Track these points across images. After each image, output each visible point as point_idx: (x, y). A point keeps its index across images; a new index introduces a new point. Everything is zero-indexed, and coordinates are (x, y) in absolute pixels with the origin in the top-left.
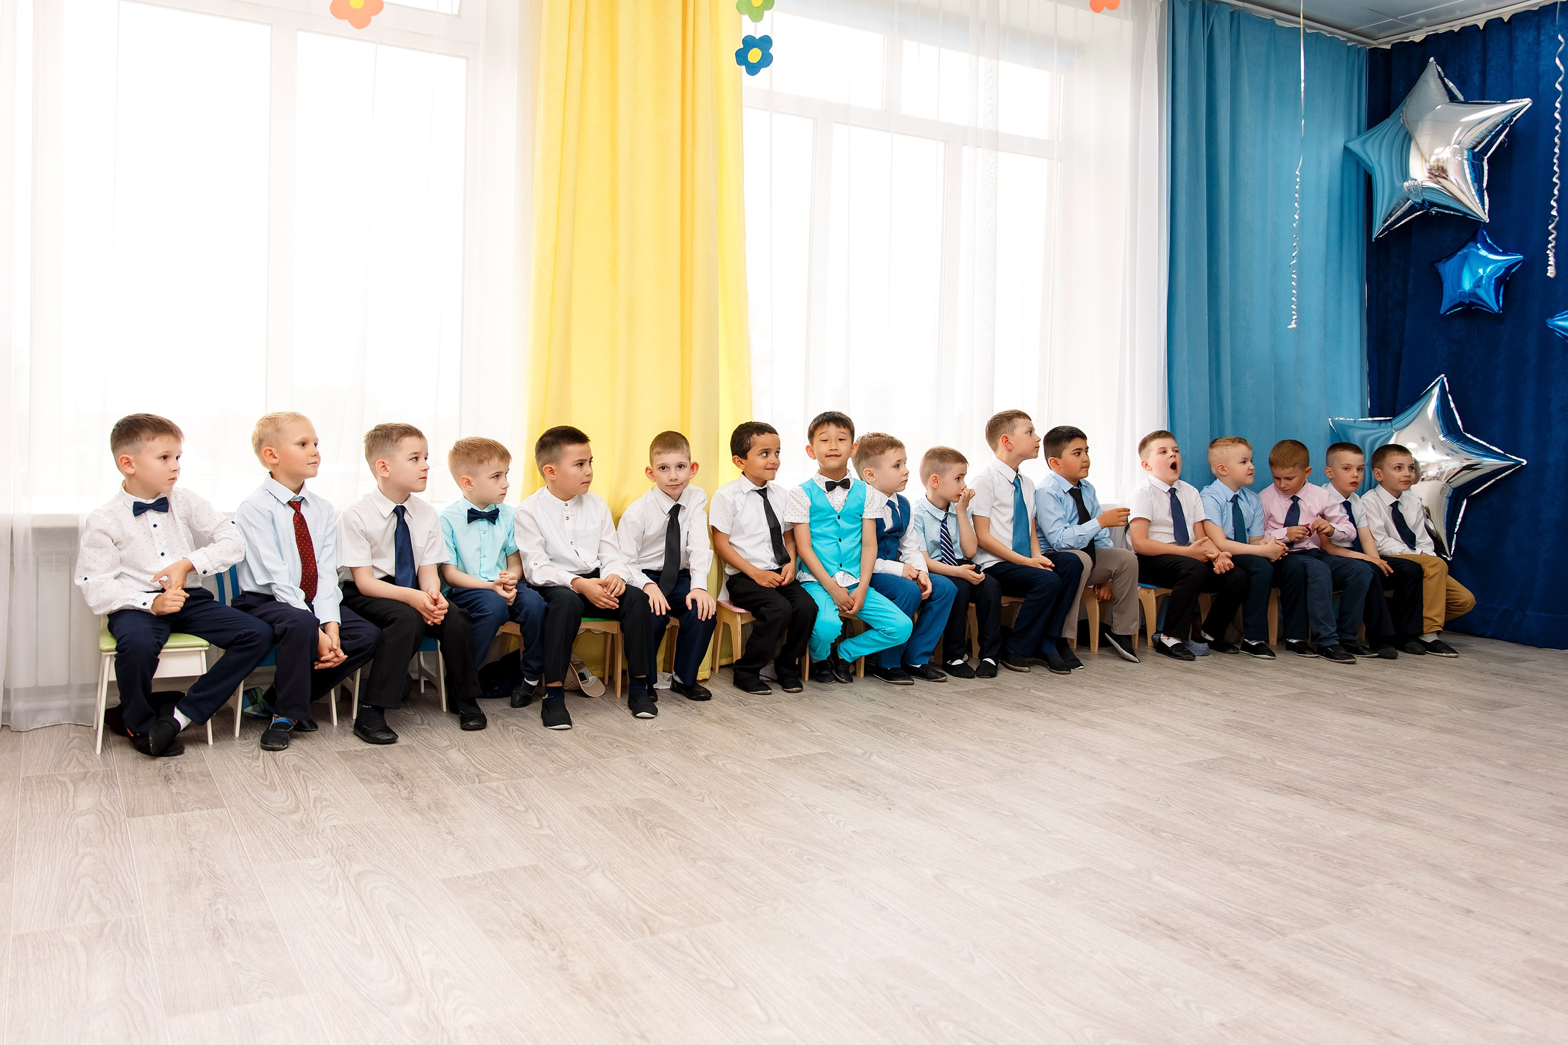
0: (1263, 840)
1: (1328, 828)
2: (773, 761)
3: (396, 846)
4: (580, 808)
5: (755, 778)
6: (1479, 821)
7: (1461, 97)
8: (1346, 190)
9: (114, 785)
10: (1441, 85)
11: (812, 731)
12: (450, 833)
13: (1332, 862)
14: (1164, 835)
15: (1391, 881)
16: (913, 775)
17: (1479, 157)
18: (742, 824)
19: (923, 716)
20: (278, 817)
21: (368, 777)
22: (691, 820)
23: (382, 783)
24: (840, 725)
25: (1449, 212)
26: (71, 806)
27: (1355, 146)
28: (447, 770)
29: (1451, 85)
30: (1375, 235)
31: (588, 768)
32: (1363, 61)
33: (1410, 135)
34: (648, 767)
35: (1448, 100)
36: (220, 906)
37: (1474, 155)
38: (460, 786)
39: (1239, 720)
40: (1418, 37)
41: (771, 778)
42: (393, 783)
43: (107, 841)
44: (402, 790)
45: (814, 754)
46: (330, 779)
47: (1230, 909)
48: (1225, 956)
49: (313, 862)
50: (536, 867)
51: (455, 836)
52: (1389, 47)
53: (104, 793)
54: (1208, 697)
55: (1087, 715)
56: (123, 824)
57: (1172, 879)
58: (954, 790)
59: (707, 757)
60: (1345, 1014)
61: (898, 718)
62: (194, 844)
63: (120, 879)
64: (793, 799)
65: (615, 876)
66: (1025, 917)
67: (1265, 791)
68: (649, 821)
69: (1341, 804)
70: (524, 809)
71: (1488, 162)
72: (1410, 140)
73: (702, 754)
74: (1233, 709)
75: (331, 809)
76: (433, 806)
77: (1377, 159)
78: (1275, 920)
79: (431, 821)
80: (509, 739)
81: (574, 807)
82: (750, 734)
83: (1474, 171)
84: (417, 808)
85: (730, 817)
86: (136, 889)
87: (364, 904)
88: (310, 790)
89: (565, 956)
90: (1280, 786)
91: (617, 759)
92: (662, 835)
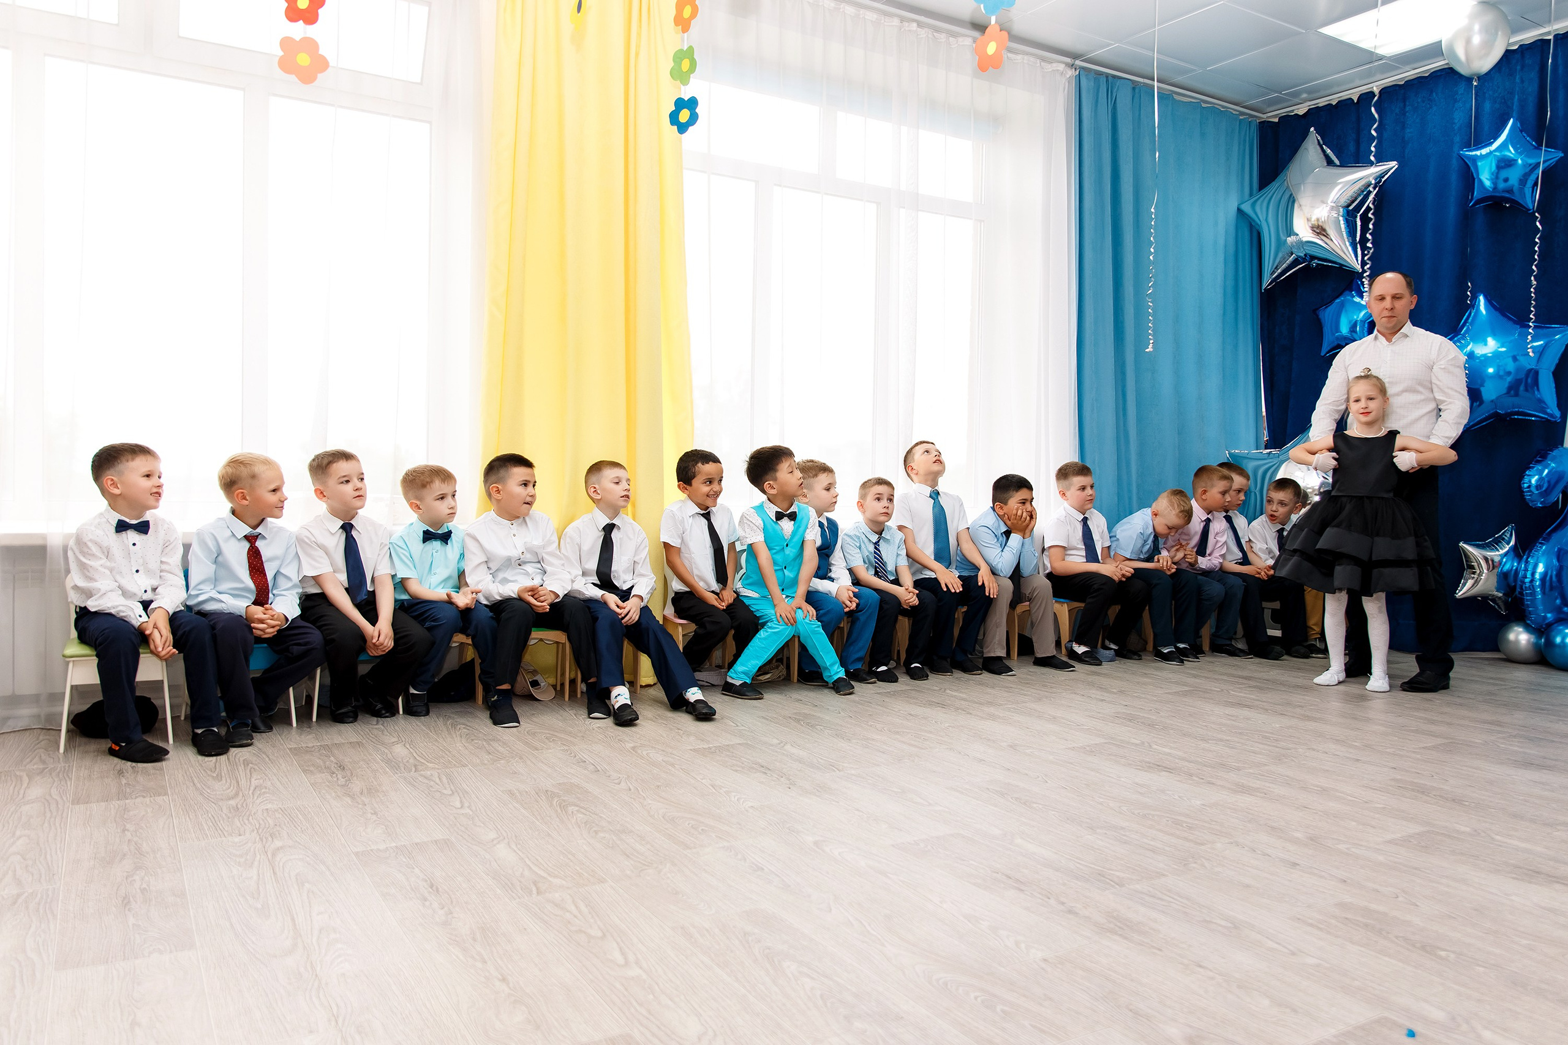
0: (1125, 809)
1: (1185, 798)
2: (694, 750)
3: (321, 825)
4: (502, 792)
5: (673, 765)
6: (1324, 791)
8: (1240, 247)
9: (67, 779)
10: (1320, 151)
11: (737, 726)
12: (375, 814)
13: (1182, 826)
14: (1035, 805)
15: (1232, 840)
16: (820, 760)
17: (1352, 215)
18: (650, 802)
19: (842, 713)
20: (216, 802)
21: (312, 768)
22: (604, 799)
23: (324, 773)
24: (764, 720)
25: (1328, 264)
26: (21, 796)
27: (1246, 208)
28: (388, 762)
29: (1329, 151)
30: (1264, 287)
31: (521, 758)
32: (1254, 132)
33: (1294, 197)
34: (577, 757)
35: (1326, 164)
36: (136, 877)
37: (1348, 212)
38: (396, 775)
39: (1129, 712)
40: (1301, 110)
41: (688, 764)
42: (333, 773)
43: (46, 825)
44: (340, 778)
45: (733, 745)
46: (275, 771)
47: (1078, 865)
48: (1063, 903)
49: (237, 839)
50: (447, 841)
51: (379, 816)
52: (1276, 120)
53: (55, 784)
54: (1105, 694)
55: (992, 710)
56: (66, 810)
57: (1031, 841)
58: (853, 772)
59: (634, 748)
60: (1160, 950)
61: (819, 715)
62: (128, 826)
63: (48, 857)
64: (703, 781)
65: (519, 846)
66: (889, 875)
67: (1137, 769)
68: (564, 801)
69: (1203, 779)
70: (450, 792)
71: (1360, 219)
72: (1294, 201)
73: (629, 745)
74: (1125, 703)
75: (267, 795)
76: (365, 791)
77: (1265, 218)
78: (1118, 874)
79: (359, 804)
80: (454, 736)
81: (497, 790)
82: (679, 729)
83: (1348, 226)
84: (350, 793)
85: (640, 796)
86: (60, 865)
87: (275, 873)
88: (253, 780)
89: (451, 913)
90: (1151, 765)
91: (550, 751)
92: (572, 812)
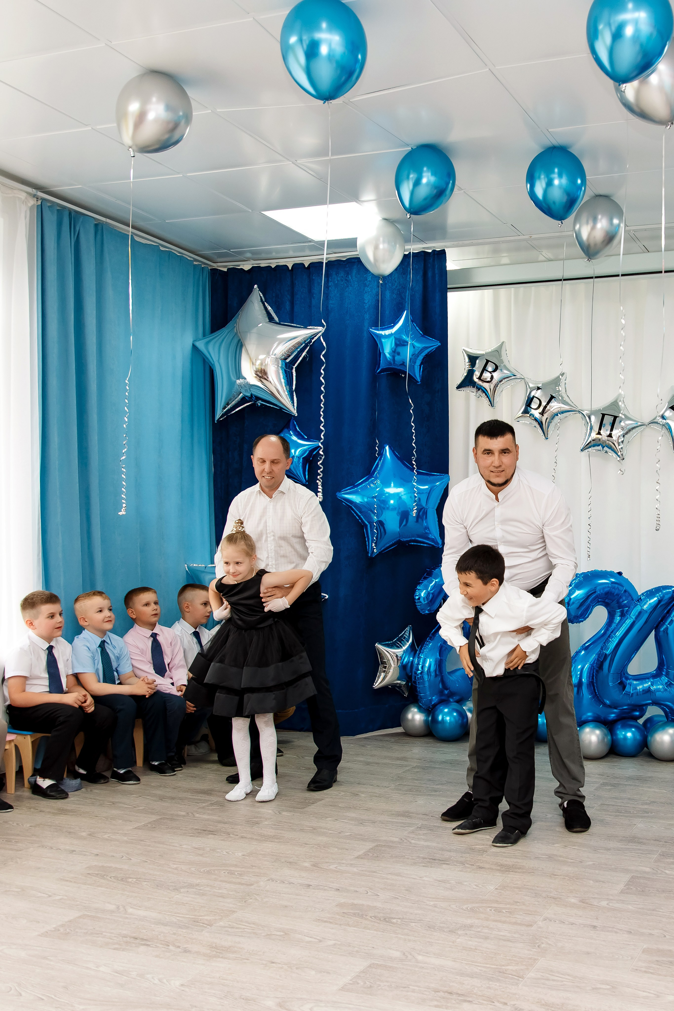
7: (276, 319)
10: (262, 305)
15: (268, 879)
17: (289, 366)
25: (271, 405)
27: (200, 345)
29: (270, 309)
30: (217, 418)
32: (206, 279)
33: (241, 342)
35: (268, 320)
37: (286, 364)
40: (246, 267)
52: (225, 270)
71: (296, 371)
72: (242, 346)
77: (217, 359)
83: (286, 376)
